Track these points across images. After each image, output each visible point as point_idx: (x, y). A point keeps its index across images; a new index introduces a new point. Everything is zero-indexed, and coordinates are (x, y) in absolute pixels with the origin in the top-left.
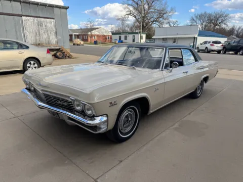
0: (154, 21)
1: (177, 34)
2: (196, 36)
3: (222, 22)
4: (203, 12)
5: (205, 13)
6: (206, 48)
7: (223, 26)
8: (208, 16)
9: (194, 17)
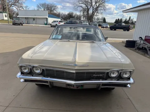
0: (12, 5)
1: (35, 15)
2: (47, 17)
3: (54, 9)
4: (44, 3)
5: (45, 3)
6: (56, 25)
7: (55, 12)
8: (46, 5)
9: (39, 5)
